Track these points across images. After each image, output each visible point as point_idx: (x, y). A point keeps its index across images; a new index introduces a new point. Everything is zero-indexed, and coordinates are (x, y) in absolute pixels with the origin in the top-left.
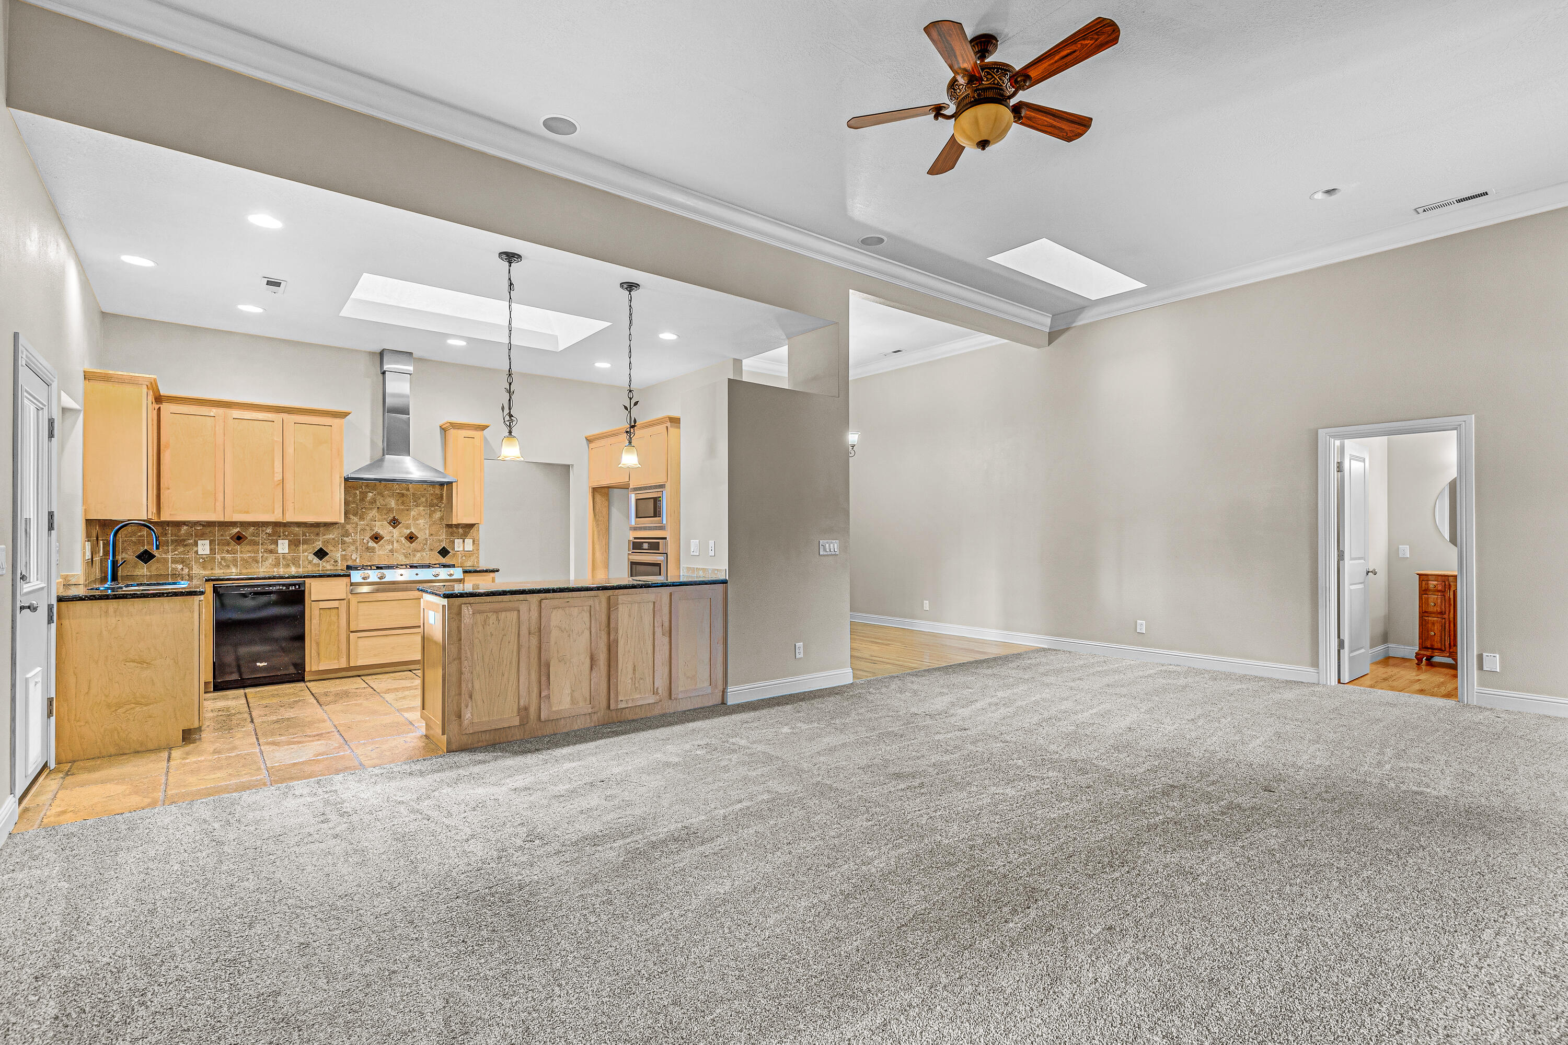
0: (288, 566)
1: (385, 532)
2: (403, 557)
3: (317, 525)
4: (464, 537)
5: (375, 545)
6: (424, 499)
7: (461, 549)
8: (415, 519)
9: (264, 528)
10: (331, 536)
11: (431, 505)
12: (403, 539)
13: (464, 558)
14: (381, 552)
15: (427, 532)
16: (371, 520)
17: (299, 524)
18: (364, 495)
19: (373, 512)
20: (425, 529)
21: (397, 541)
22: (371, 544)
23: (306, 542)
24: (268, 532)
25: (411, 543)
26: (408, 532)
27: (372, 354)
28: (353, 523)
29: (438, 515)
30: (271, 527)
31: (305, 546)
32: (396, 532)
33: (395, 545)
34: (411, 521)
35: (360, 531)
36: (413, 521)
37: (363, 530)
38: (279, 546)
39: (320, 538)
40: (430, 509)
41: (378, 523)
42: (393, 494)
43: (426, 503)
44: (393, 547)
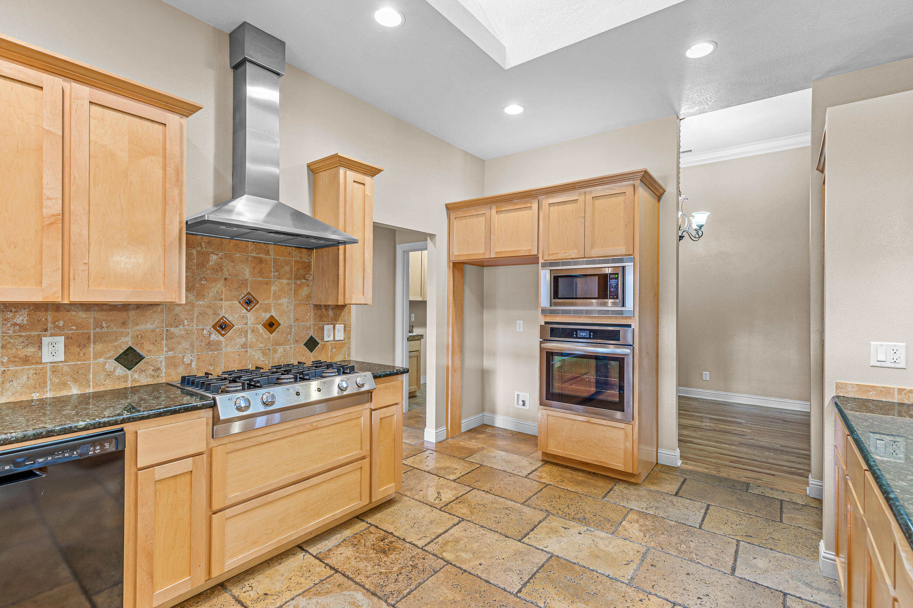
0: (61, 386)
1: (236, 316)
2: (260, 355)
3: (125, 307)
4: (334, 321)
5: (221, 338)
6: (288, 269)
7: (331, 338)
8: (277, 297)
9: (9, 315)
11: (297, 278)
12: (260, 327)
13: (334, 350)
14: (229, 349)
15: (292, 315)
16: (216, 299)
17: (87, 307)
18: (203, 256)
19: (218, 286)
20: (289, 311)
21: (253, 331)
22: (215, 336)
23: (99, 339)
24: (19, 322)
25: (271, 333)
26: (268, 316)
27: (217, 32)
29: (305, 291)
30: (25, 312)
31: (99, 347)
32: (251, 316)
33: (249, 336)
34: (271, 300)
35: (198, 317)
36: (273, 299)
37: (203, 314)
38: (45, 348)
39: (129, 330)
40: (295, 283)
41: (225, 304)
42: (247, 259)
43: (291, 274)
44: (247, 340)
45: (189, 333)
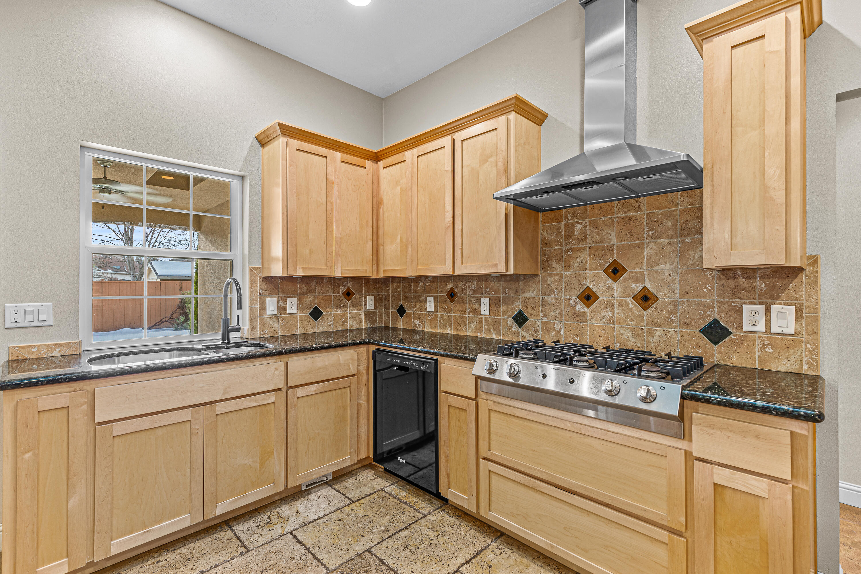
0: (489, 331)
1: (601, 287)
2: (631, 335)
3: (516, 278)
4: (768, 299)
5: (586, 309)
6: (669, 223)
7: (761, 327)
8: (652, 263)
9: (471, 283)
10: (531, 294)
11: (685, 234)
12: (629, 300)
13: (769, 350)
14: (594, 322)
15: (678, 287)
16: (580, 268)
18: (570, 227)
19: (583, 255)
20: (673, 281)
21: (620, 305)
22: (580, 307)
23: (506, 302)
24: (473, 288)
25: (646, 309)
26: (640, 287)
28: (556, 275)
29: (698, 252)
31: (505, 307)
32: (618, 287)
33: (616, 310)
34: (644, 267)
35: (565, 287)
36: (647, 266)
37: (569, 284)
38: (482, 305)
39: (520, 297)
40: (682, 242)
41: (589, 273)
42: (613, 221)
43: (675, 230)
44: (613, 314)
45: (558, 301)
